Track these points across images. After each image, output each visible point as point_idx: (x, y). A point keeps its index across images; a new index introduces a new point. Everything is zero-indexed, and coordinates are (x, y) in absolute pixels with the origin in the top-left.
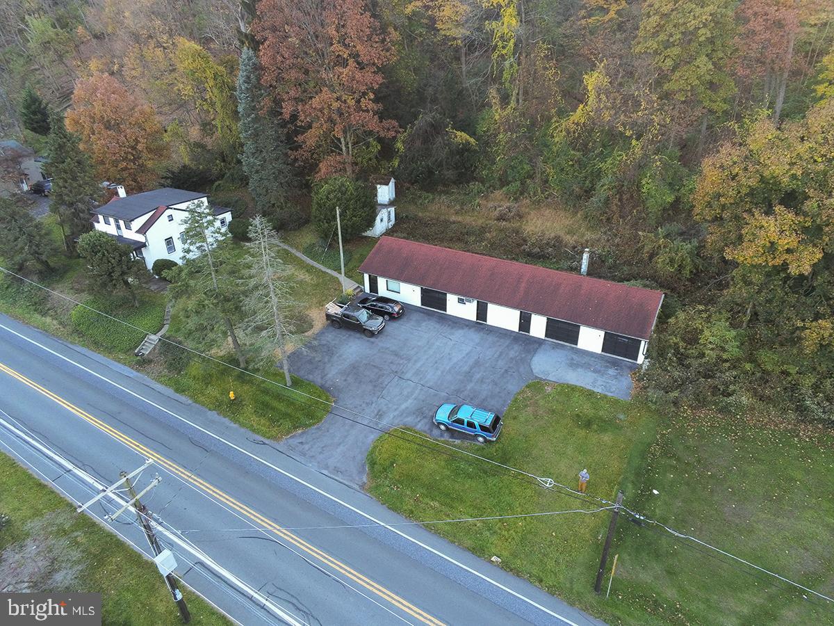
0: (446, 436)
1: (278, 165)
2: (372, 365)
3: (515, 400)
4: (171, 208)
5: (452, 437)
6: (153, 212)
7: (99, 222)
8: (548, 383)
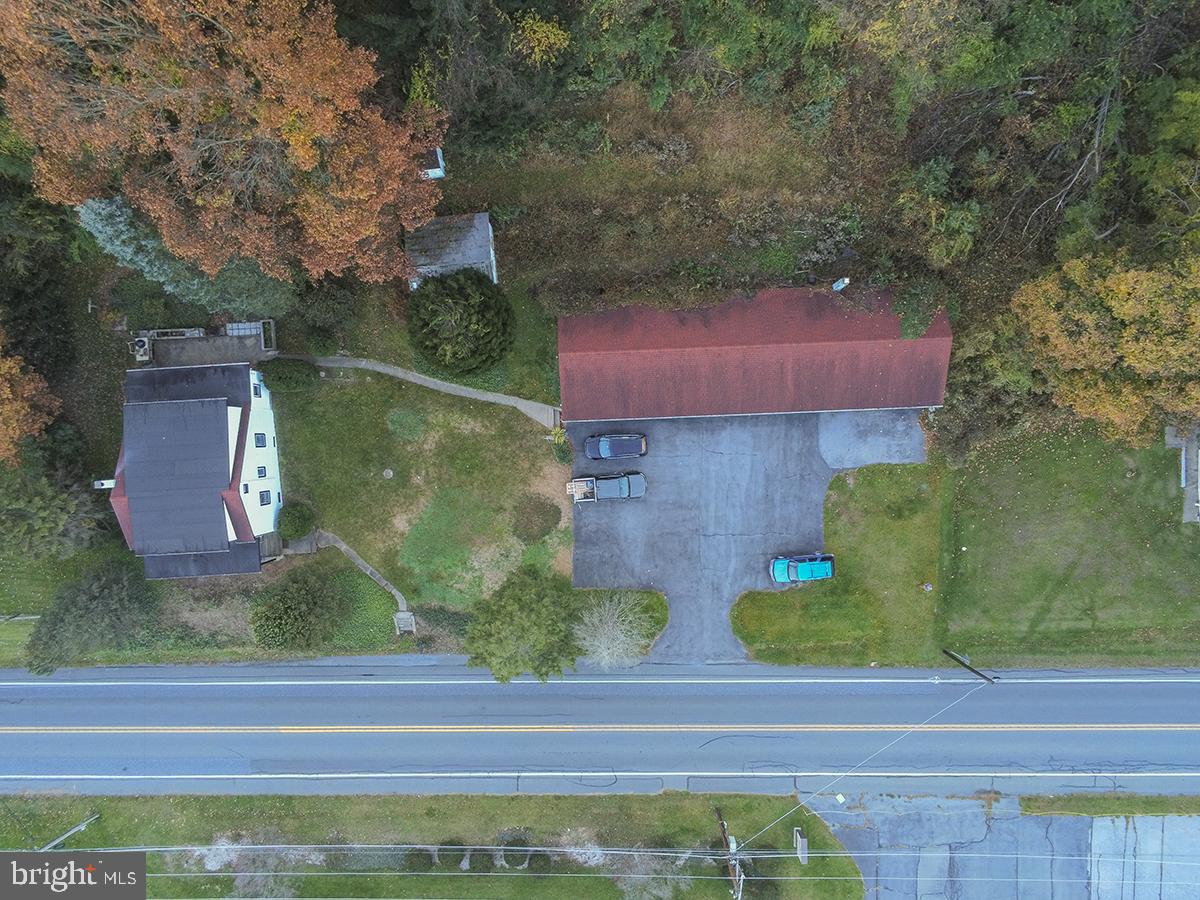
3: (827, 511)
8: (847, 473)
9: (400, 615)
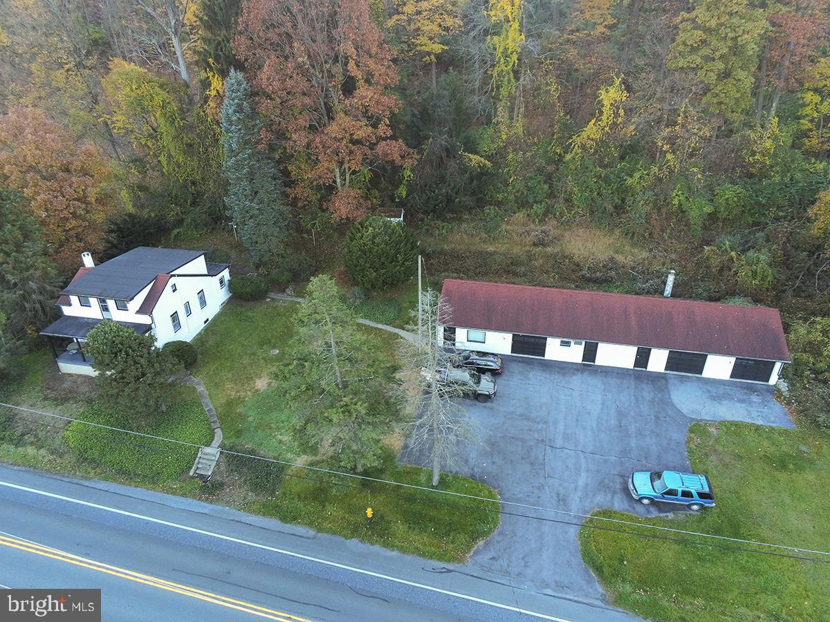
0: (654, 513)
1: (278, 206)
2: (510, 437)
3: (690, 451)
4: (174, 276)
5: (660, 511)
6: (152, 283)
7: (70, 305)
8: (707, 423)
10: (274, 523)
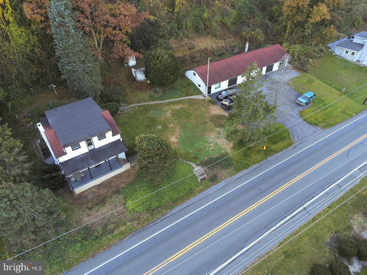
9: (196, 169)
10: (245, 172)
